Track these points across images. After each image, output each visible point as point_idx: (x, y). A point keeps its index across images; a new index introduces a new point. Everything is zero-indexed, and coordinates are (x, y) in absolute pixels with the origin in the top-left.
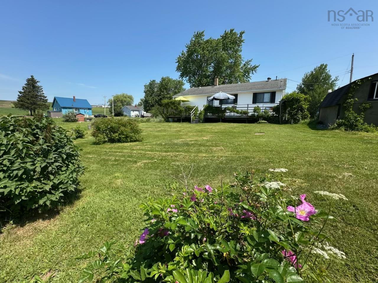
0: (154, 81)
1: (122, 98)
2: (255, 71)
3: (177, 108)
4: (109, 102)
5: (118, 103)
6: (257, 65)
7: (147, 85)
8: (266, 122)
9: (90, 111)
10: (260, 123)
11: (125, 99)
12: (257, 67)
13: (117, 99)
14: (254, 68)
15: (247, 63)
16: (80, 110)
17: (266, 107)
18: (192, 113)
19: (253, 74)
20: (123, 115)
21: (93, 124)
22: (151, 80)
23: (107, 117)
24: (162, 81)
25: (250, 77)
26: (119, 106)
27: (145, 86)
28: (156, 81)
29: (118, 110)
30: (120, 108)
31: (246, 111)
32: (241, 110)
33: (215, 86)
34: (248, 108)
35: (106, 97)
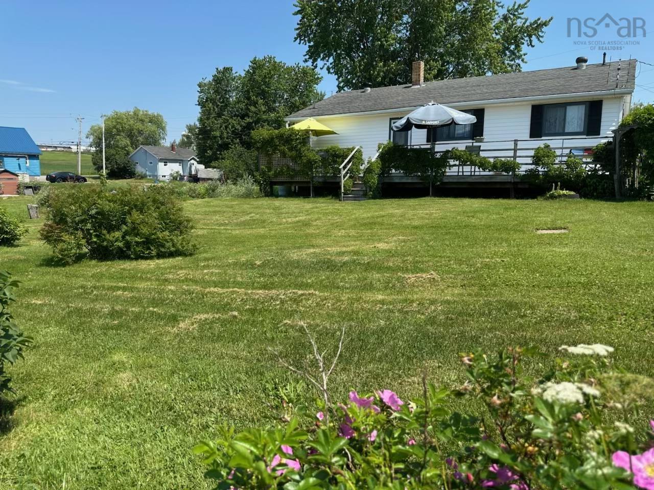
0: (227, 70)
1: (132, 122)
2: (538, 37)
3: (300, 156)
4: (92, 134)
5: (118, 137)
6: (543, 20)
7: (206, 81)
8: (572, 193)
9: (36, 162)
10: (553, 197)
11: (139, 126)
12: (545, 24)
13: (115, 127)
14: (536, 29)
15: (514, 12)
16: (5, 159)
17: (571, 149)
18: (344, 168)
19: (533, 46)
20: (134, 174)
21: (43, 202)
22: (217, 69)
23: (85, 180)
24: (251, 71)
25: (523, 57)
26: (122, 148)
27: (200, 87)
28: (234, 72)
29: (120, 159)
30: (125, 152)
31: (512, 159)
32: (495, 158)
33: (413, 85)
34: (515, 150)
35: (82, 120)
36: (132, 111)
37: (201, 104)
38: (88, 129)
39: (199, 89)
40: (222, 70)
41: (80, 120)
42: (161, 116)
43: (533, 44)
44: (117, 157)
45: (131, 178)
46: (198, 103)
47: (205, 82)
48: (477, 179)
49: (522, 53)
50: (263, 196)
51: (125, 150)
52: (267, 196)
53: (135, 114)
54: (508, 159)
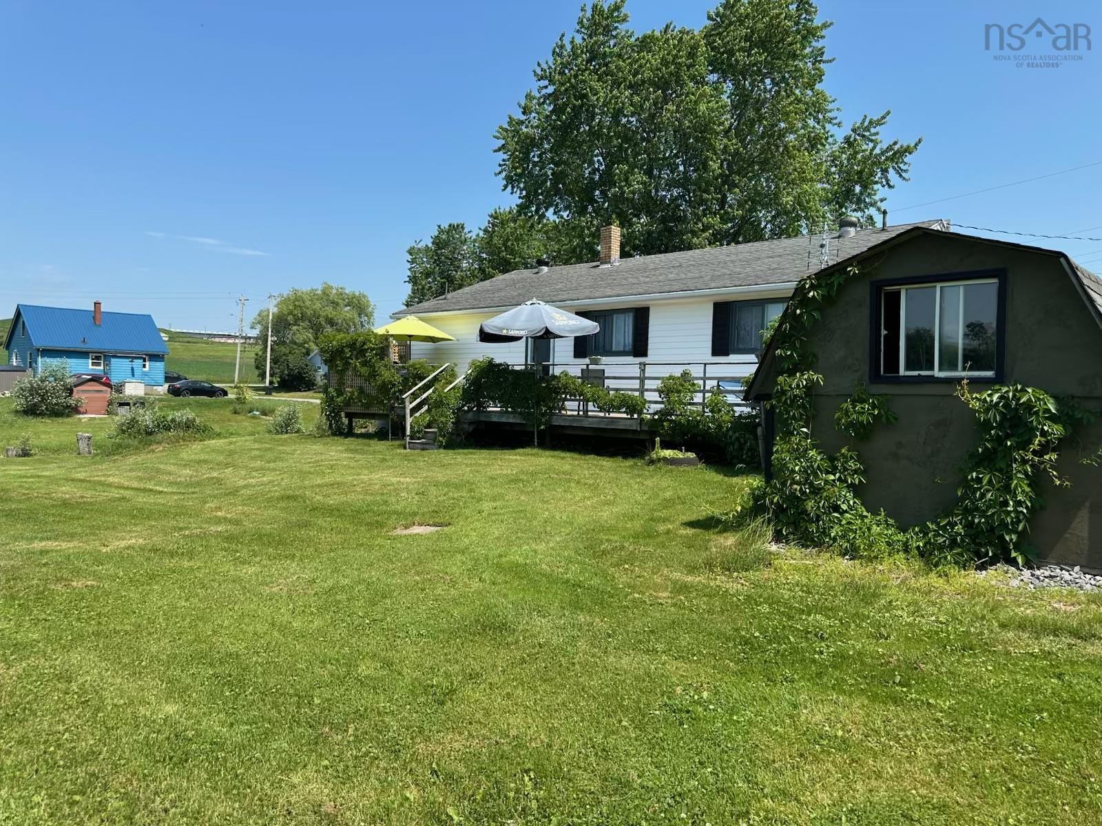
0: (457, 228)
1: (318, 305)
2: (899, 172)
4: (259, 323)
5: (295, 328)
6: (904, 142)
7: (422, 245)
9: (160, 365)
11: (329, 311)
12: (908, 150)
13: (291, 313)
14: (891, 159)
15: (864, 130)
16: (113, 360)
19: (890, 187)
20: (313, 384)
21: (124, 428)
22: (439, 226)
23: (225, 393)
24: (490, 230)
25: (879, 203)
26: (301, 345)
27: (411, 254)
28: (466, 230)
29: (294, 361)
30: (304, 350)
31: (637, 394)
32: (617, 390)
33: (602, 263)
34: (642, 379)
35: (246, 302)
36: (319, 289)
37: (413, 280)
38: (255, 314)
39: (409, 258)
40: (447, 227)
41: (242, 302)
42: (364, 296)
43: (891, 184)
44: (291, 358)
45: (309, 390)
46: (408, 279)
47: (419, 246)
48: (594, 423)
49: (877, 198)
50: (329, 436)
51: (304, 347)
52: (334, 434)
53: (324, 293)
54: (630, 392)
